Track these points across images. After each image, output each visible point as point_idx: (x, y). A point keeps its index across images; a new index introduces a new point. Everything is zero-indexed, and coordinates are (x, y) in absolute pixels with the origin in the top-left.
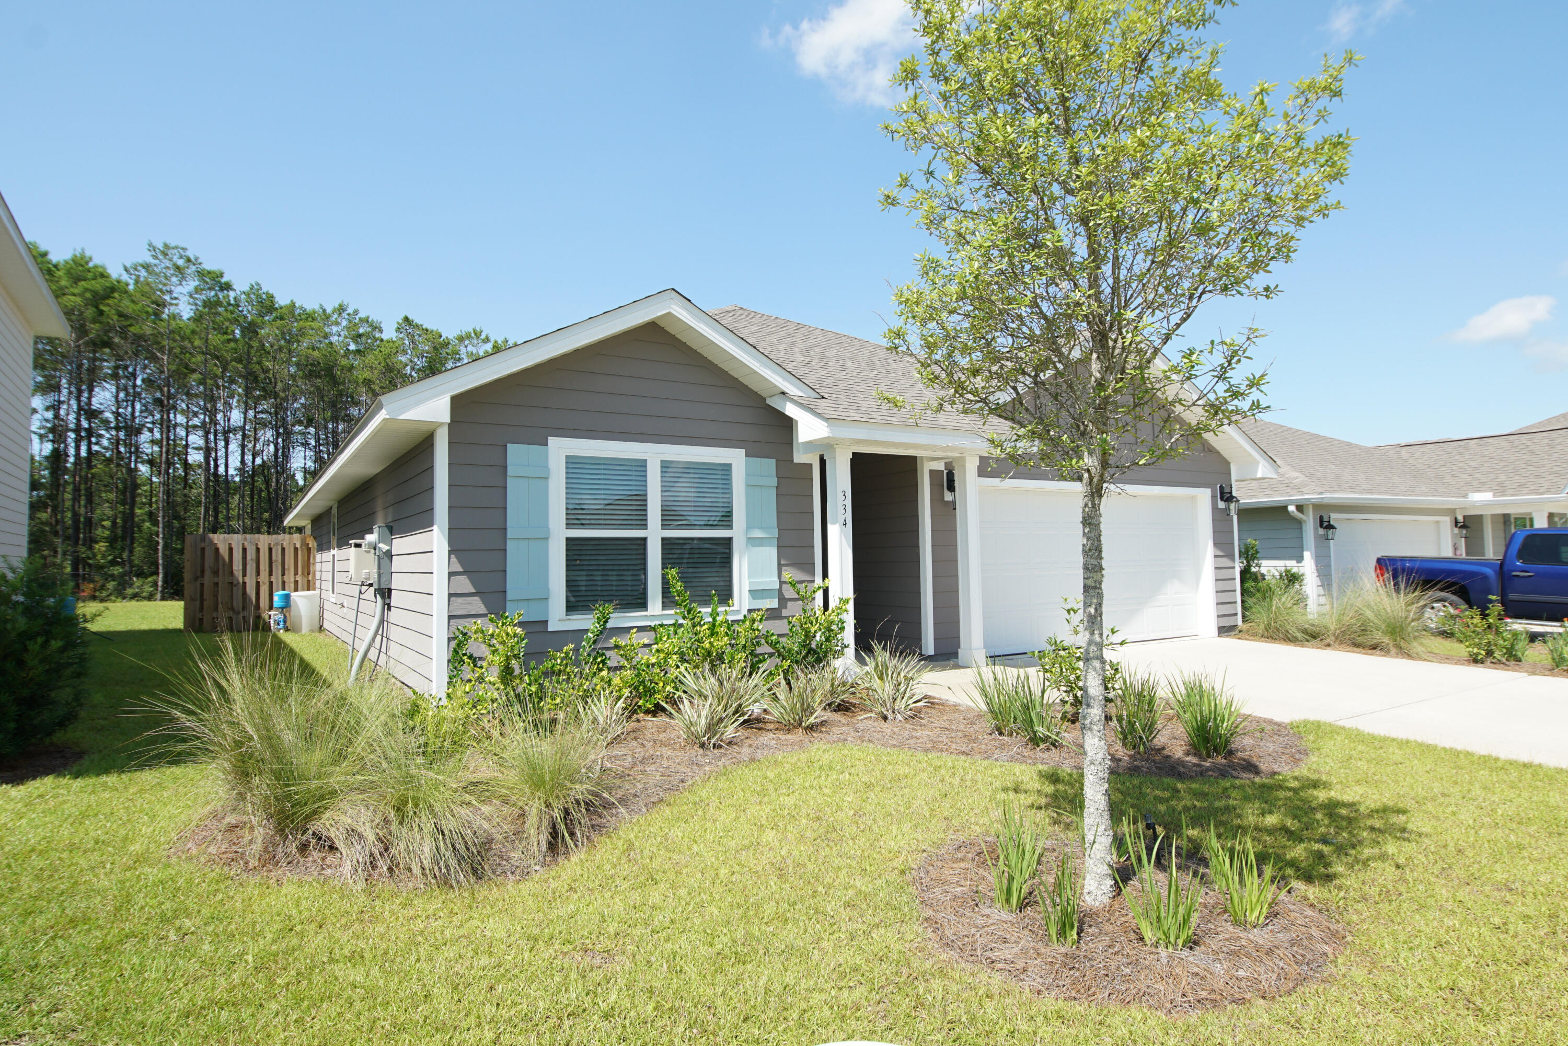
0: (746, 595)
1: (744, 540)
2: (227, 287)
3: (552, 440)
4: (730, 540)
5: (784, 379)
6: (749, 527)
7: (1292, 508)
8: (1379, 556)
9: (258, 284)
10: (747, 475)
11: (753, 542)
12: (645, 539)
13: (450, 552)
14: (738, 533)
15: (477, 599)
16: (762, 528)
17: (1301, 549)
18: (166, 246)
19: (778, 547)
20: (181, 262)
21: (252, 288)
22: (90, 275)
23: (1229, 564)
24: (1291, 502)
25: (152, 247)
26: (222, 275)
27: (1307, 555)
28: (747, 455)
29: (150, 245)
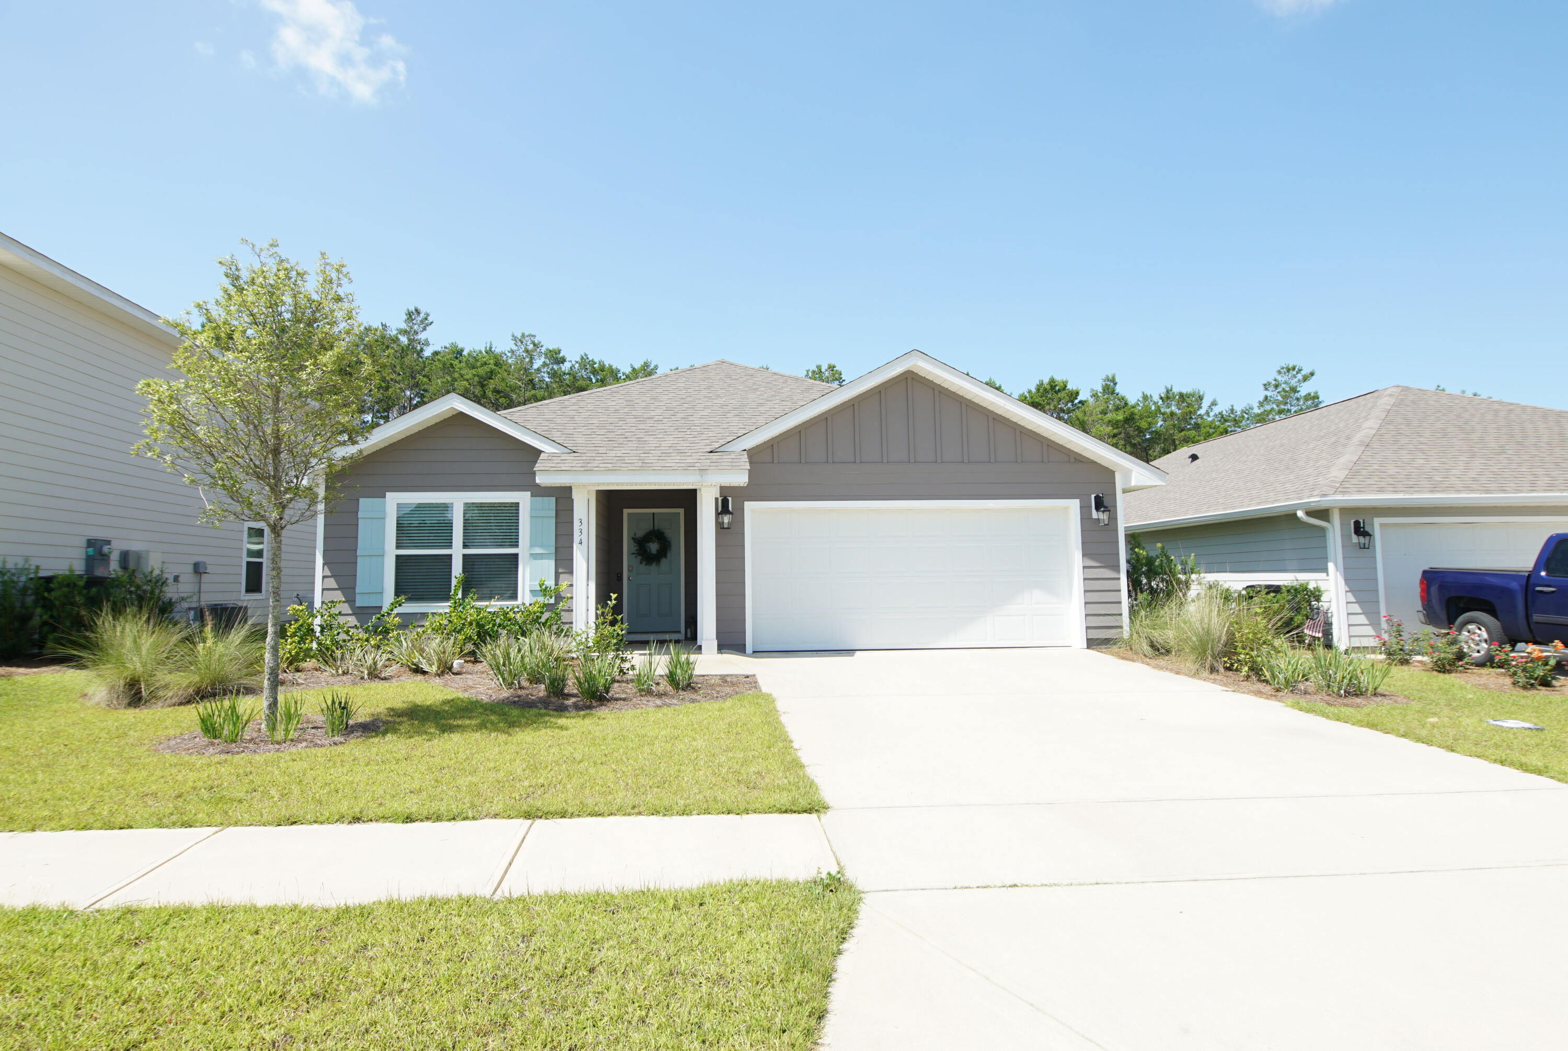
0: (528, 593)
1: (527, 555)
2: (563, 360)
3: (388, 494)
4: (516, 555)
5: (541, 442)
6: (532, 545)
7: (1300, 514)
8: (1426, 568)
9: (586, 355)
10: (531, 509)
11: (535, 556)
12: (451, 556)
13: (324, 564)
14: (523, 550)
15: (339, 592)
16: (542, 546)
17: (1325, 559)
18: (523, 335)
19: (556, 560)
20: (531, 347)
21: (582, 358)
22: (479, 364)
23: (1114, 575)
24: (1299, 507)
25: (515, 338)
26: (559, 351)
27: (1331, 566)
28: (532, 496)
29: (513, 336)
